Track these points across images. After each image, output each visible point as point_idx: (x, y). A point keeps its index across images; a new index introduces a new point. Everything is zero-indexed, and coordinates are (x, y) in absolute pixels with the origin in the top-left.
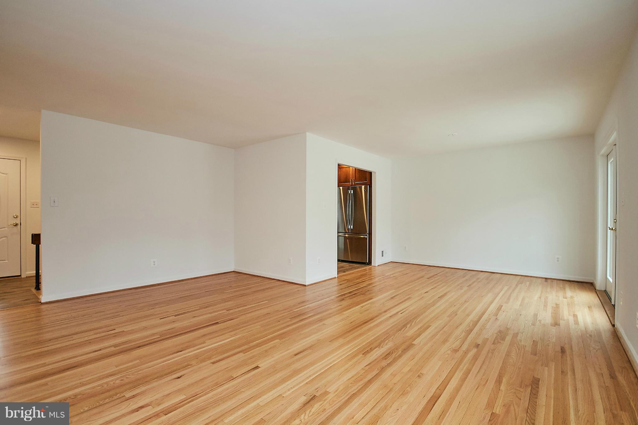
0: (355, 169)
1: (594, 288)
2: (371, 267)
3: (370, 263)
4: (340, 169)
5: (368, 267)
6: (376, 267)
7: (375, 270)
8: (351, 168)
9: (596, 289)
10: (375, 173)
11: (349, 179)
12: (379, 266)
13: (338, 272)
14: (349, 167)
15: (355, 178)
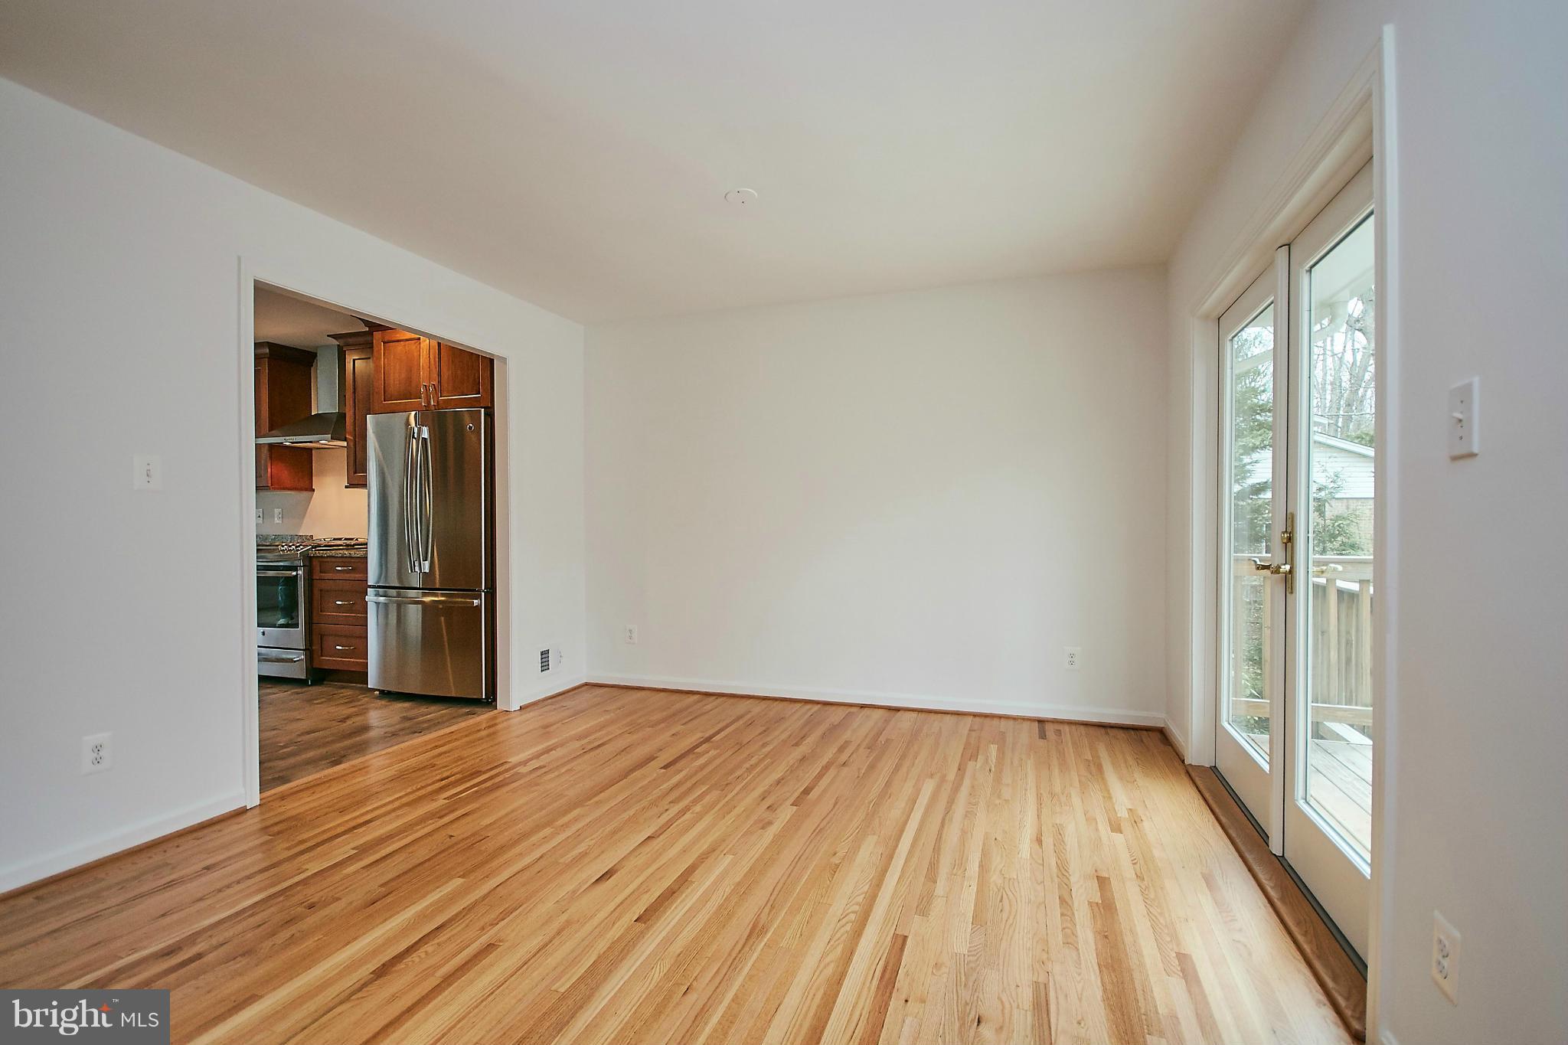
0: (439, 344)
1: (1180, 758)
2: (494, 718)
3: (490, 701)
4: (386, 344)
5: (483, 717)
6: (513, 715)
7: (508, 727)
8: (425, 343)
9: (1183, 761)
10: (504, 360)
11: (418, 387)
12: (523, 711)
13: (264, 785)
14: (417, 337)
15: (440, 382)
